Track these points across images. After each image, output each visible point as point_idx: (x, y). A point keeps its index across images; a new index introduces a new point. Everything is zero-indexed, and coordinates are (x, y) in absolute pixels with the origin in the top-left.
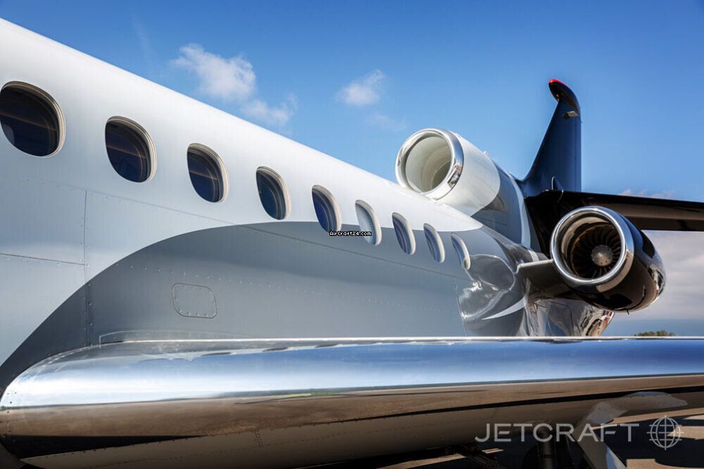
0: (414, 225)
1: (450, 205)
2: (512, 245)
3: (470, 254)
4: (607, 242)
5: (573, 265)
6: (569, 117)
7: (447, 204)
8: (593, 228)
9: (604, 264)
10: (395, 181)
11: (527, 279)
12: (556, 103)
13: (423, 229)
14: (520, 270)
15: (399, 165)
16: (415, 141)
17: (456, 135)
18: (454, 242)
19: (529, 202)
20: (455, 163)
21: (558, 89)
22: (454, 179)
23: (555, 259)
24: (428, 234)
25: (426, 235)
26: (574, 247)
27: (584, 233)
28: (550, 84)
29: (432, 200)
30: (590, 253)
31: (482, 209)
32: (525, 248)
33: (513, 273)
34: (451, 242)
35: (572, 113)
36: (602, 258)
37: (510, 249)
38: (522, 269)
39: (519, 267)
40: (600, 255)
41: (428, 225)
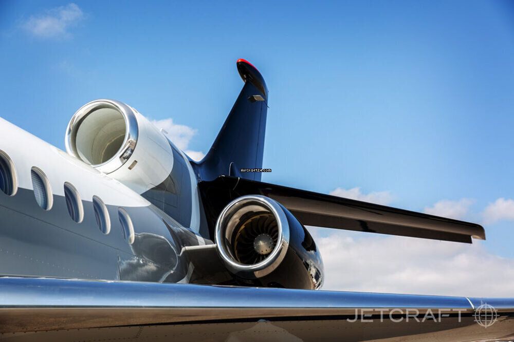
0: (84, 195)
1: (120, 181)
2: (179, 228)
3: (135, 231)
4: (268, 231)
5: (236, 252)
6: (255, 101)
7: (117, 179)
8: (258, 217)
9: (265, 252)
10: (64, 149)
11: (191, 263)
12: (243, 83)
13: (92, 201)
14: (184, 252)
15: (69, 133)
16: (89, 110)
17: (132, 109)
18: (120, 216)
19: (201, 186)
20: (129, 138)
21: (245, 69)
22: (126, 155)
23: (218, 244)
24: (96, 206)
25: (94, 206)
26: (238, 234)
27: (249, 221)
28: (238, 63)
29: (102, 173)
30: (253, 241)
31: (152, 189)
32: (193, 233)
33: (177, 255)
34: (118, 216)
35: (257, 97)
36: (262, 246)
37: (176, 231)
38: (186, 252)
39: (183, 249)
40: (261, 243)
41: (97, 197)
